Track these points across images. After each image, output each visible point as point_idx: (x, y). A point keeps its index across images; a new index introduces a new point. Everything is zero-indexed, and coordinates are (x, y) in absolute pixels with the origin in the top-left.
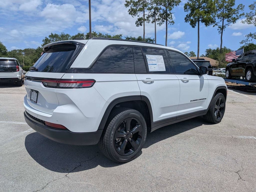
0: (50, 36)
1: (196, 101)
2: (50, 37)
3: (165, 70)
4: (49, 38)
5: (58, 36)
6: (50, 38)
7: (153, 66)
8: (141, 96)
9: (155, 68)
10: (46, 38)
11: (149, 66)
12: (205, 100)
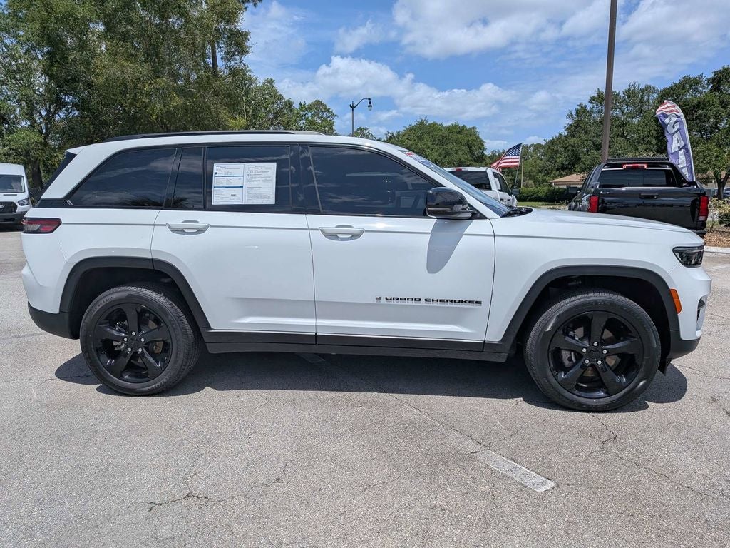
0: (592, 99)
1: (403, 303)
2: (592, 103)
3: (272, 201)
4: (589, 106)
5: (617, 95)
6: (591, 105)
7: (227, 192)
8: (152, 260)
9: (234, 197)
10: (581, 105)
11: (215, 191)
12: (475, 306)
